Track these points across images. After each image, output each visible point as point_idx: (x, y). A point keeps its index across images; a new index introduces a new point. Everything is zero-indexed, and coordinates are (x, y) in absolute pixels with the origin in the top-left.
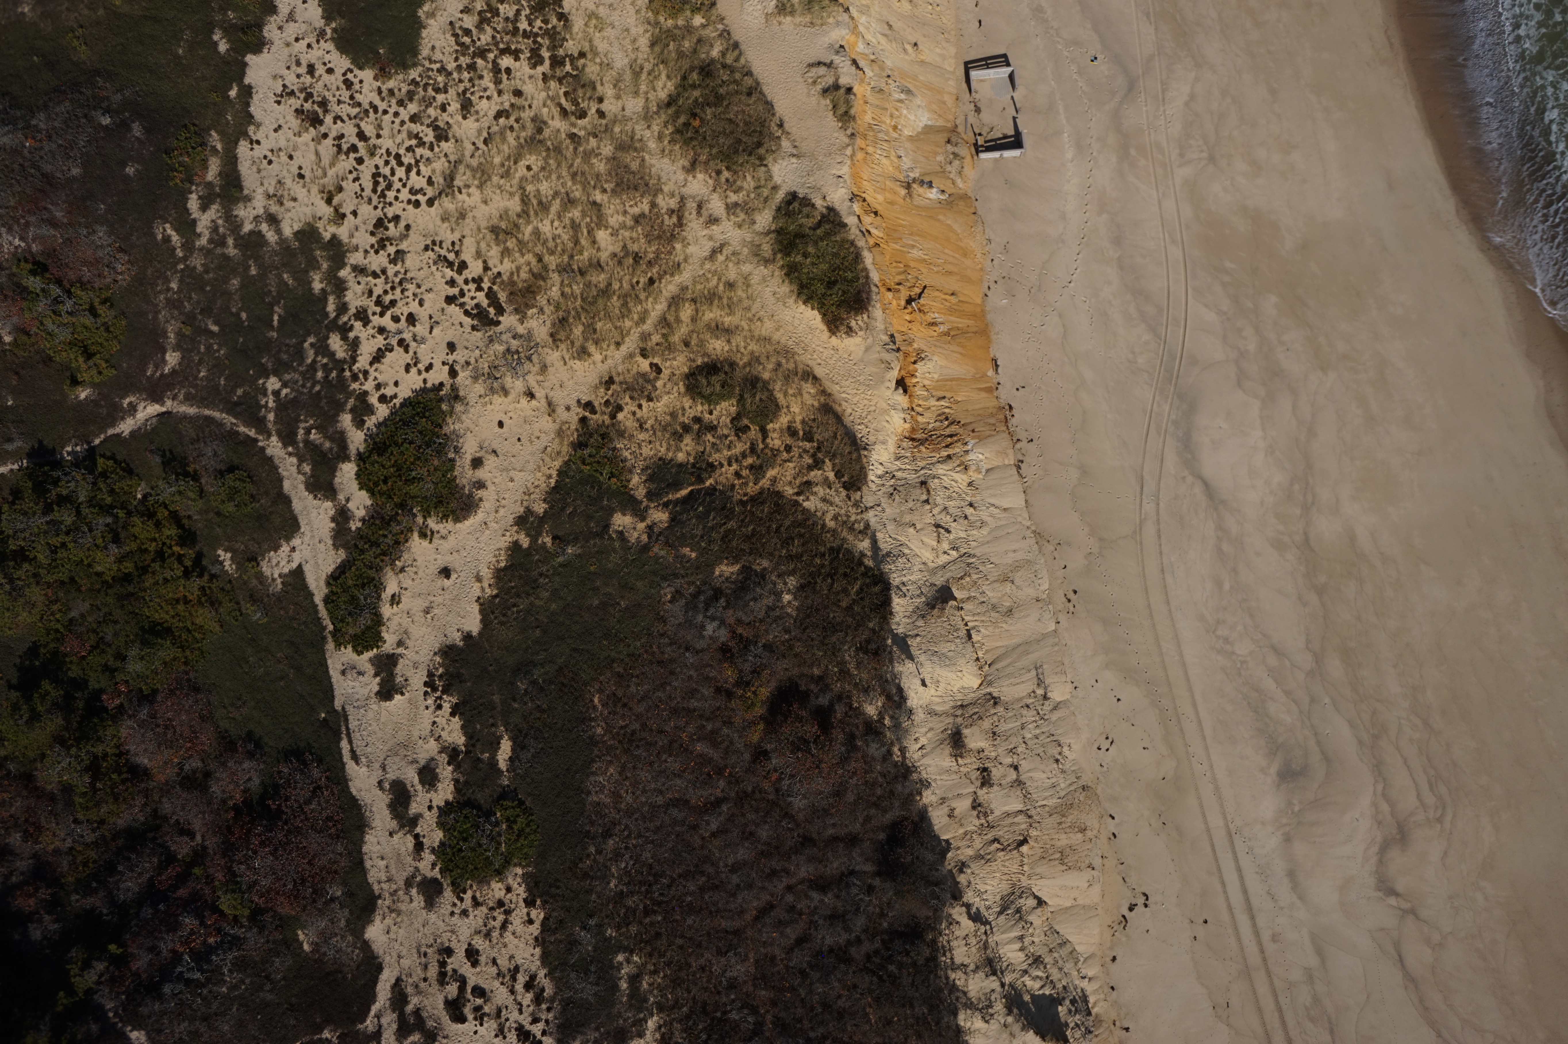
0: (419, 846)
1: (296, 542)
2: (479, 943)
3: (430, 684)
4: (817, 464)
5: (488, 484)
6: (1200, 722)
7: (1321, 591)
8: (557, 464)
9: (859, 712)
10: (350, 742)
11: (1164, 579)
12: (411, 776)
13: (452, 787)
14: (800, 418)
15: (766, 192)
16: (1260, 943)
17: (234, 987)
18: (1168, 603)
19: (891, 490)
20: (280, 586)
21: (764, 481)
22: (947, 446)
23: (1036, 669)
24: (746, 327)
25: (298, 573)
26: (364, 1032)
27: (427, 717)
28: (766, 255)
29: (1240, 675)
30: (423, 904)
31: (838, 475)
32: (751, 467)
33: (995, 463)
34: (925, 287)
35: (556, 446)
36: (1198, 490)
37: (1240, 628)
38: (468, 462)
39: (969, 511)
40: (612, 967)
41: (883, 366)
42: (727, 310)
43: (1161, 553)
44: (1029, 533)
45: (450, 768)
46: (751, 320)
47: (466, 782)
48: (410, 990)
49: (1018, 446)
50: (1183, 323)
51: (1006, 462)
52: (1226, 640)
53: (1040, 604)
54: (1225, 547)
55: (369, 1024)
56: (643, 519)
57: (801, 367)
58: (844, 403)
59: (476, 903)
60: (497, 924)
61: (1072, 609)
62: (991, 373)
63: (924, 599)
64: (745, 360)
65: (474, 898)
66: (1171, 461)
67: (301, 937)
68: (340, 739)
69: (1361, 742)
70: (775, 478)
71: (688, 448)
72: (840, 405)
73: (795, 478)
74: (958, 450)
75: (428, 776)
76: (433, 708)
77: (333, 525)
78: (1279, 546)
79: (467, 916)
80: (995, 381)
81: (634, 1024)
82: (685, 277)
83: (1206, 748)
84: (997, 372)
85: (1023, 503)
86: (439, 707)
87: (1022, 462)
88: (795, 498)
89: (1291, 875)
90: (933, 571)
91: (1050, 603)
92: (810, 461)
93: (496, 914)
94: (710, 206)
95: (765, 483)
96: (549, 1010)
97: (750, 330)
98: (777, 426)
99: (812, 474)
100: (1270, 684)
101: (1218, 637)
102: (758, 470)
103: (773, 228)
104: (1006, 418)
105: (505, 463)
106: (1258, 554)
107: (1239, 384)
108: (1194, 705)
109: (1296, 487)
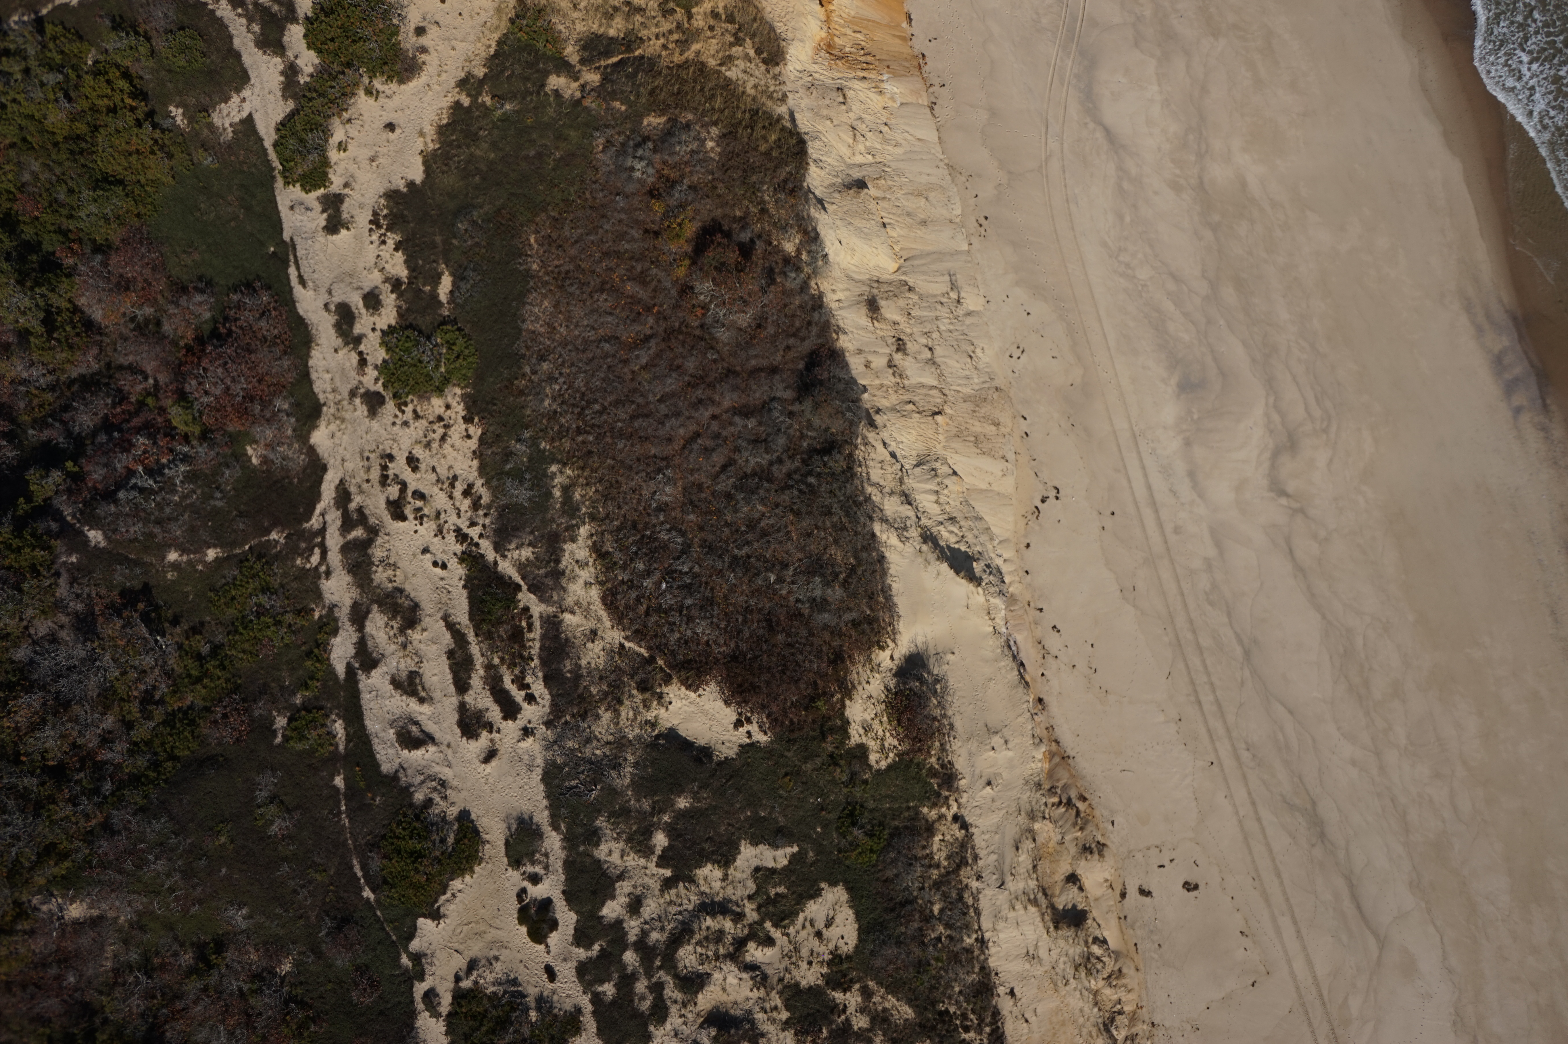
0: (363, 362)
1: (246, 93)
2: (418, 452)
3: (375, 222)
4: (738, 42)
5: (431, 50)
6: (1105, 336)
7: (1215, 228)
8: (496, 36)
9: (778, 250)
10: (298, 268)
11: (1069, 207)
12: (356, 301)
13: (394, 313)
14: (723, 4)
16: (1163, 534)
17: (184, 497)
18: (1073, 229)
19: (809, 84)
20: (231, 135)
21: (689, 52)
22: (863, 69)
23: (950, 275)
25: (249, 121)
26: (310, 530)
27: (371, 251)
29: (1141, 296)
30: (366, 413)
31: (758, 52)
32: (677, 42)
33: (910, 100)
35: (495, 21)
36: (1099, 135)
37: (1140, 255)
38: (412, 29)
40: (545, 475)
43: (1065, 186)
44: (941, 164)
45: (394, 296)
47: (407, 310)
48: (353, 489)
49: (931, 89)
51: (920, 102)
52: (1128, 265)
53: (954, 226)
54: (1126, 185)
55: (315, 522)
56: (576, 79)
59: (417, 416)
60: (437, 436)
61: (983, 233)
62: (905, 25)
63: (840, 180)
65: (415, 411)
66: (1074, 109)
67: (250, 451)
68: (288, 266)
69: (1253, 360)
70: (700, 51)
71: (619, 25)
73: (718, 52)
74: (873, 76)
75: (372, 300)
76: (377, 243)
77: (282, 79)
78: (1176, 187)
79: (409, 427)
80: (909, 33)
81: (567, 529)
83: (1111, 358)
84: (911, 25)
85: (937, 139)
86: (384, 242)
87: (935, 104)
88: (718, 68)
89: (1191, 474)
90: (850, 165)
91: (963, 225)
92: (732, 39)
93: (435, 427)
95: (690, 54)
96: (486, 515)
98: (701, 9)
99: (734, 49)
100: (1169, 306)
101: (1120, 262)
102: (683, 44)
104: (919, 64)
105: (448, 34)
106: (1156, 193)
107: (1136, 44)
108: (1100, 320)
109: (1191, 137)
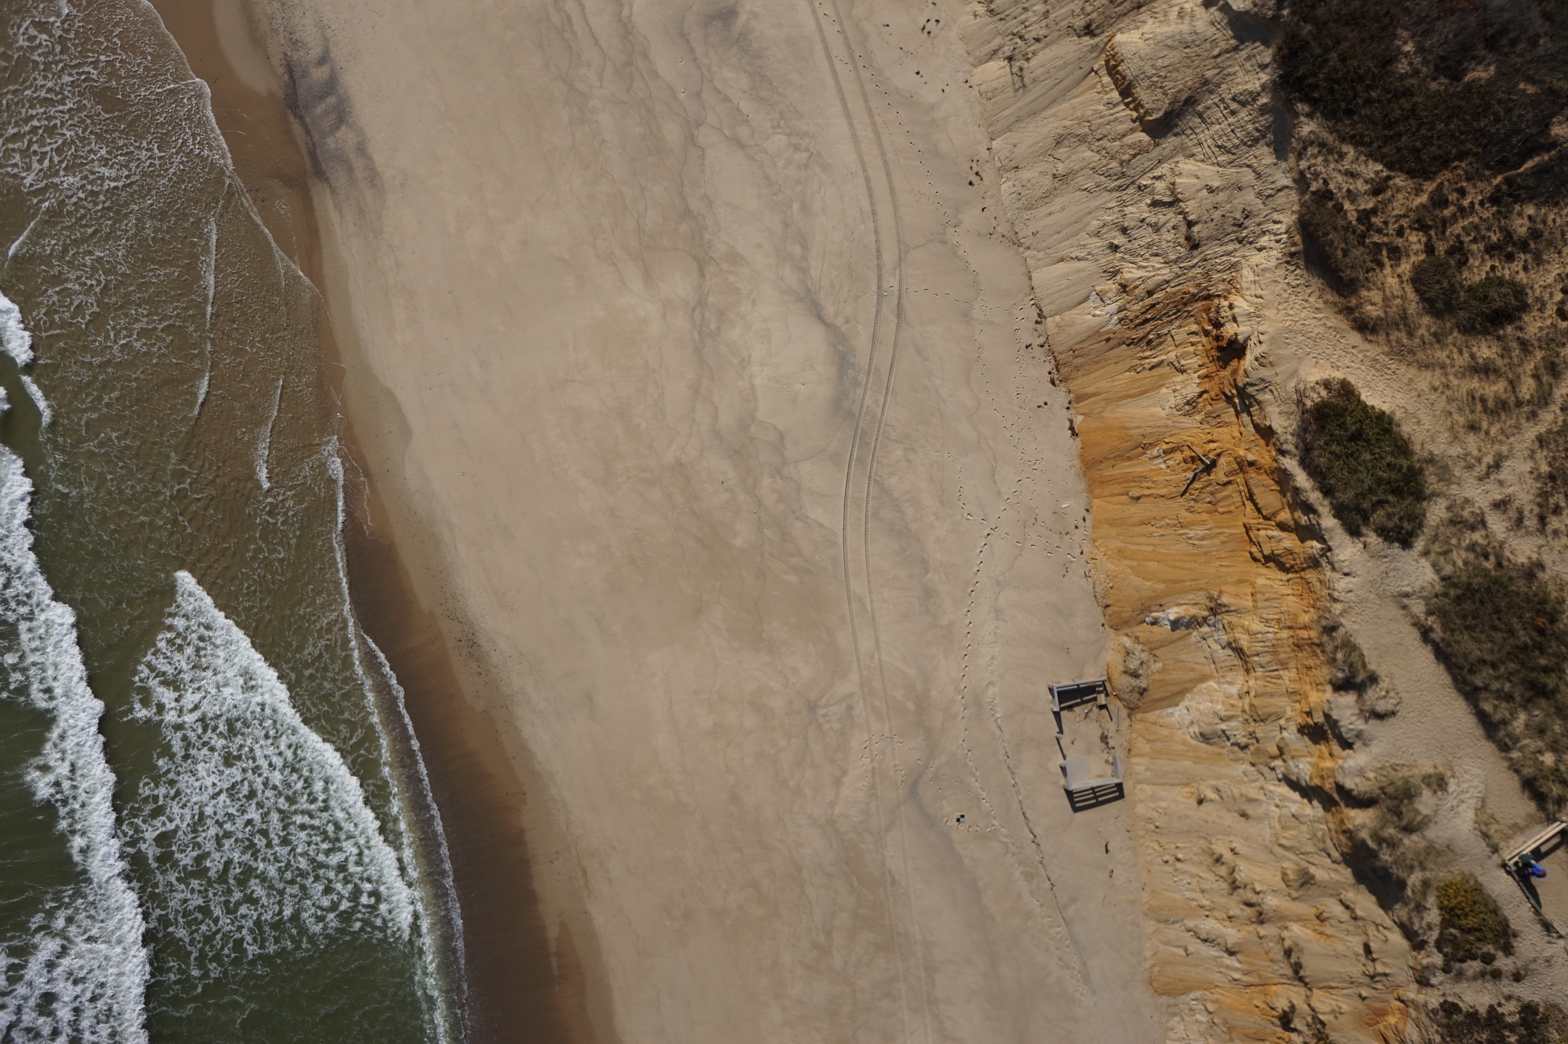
4: (1365, 216)
6: (829, 56)
7: (687, 213)
11: (872, 205)
14: (1385, 272)
15: (1436, 547)
18: (867, 180)
19: (1247, 223)
21: (1430, 189)
22: (1153, 306)
23: (1024, 86)
24: (1451, 378)
28: (1431, 469)
29: (781, 113)
31: (1339, 208)
32: (1445, 203)
33: (1073, 311)
34: (1182, 495)
36: (829, 310)
37: (781, 163)
39: (1119, 240)
41: (1271, 359)
42: (1477, 395)
43: (876, 232)
44: (1029, 241)
46: (1448, 387)
49: (1042, 340)
50: (849, 503)
51: (1058, 318)
52: (797, 148)
53: (1013, 164)
54: (797, 250)
57: (1382, 338)
58: (1321, 306)
61: (974, 165)
62: (1080, 418)
63: (1200, 108)
64: (1450, 339)
66: (862, 342)
69: (645, 56)
70: (1417, 195)
71: (1520, 221)
72: (1326, 302)
73: (1393, 196)
74: (1136, 307)
78: (734, 258)
80: (1072, 411)
82: (1531, 432)
83: (820, 30)
84: (1071, 421)
85: (1034, 275)
87: (1037, 322)
88: (1392, 174)
90: (1176, 151)
91: (999, 169)
92: (1373, 220)
94: (1505, 524)
95: (1430, 187)
97: (1446, 374)
98: (1413, 259)
99: (1370, 205)
100: (745, 106)
101: (807, 150)
102: (1439, 201)
103: (1425, 504)
104: (1058, 370)
106: (759, 246)
107: (782, 436)
108: (835, 74)
109: (713, 326)
